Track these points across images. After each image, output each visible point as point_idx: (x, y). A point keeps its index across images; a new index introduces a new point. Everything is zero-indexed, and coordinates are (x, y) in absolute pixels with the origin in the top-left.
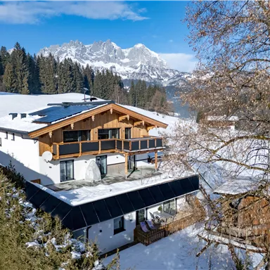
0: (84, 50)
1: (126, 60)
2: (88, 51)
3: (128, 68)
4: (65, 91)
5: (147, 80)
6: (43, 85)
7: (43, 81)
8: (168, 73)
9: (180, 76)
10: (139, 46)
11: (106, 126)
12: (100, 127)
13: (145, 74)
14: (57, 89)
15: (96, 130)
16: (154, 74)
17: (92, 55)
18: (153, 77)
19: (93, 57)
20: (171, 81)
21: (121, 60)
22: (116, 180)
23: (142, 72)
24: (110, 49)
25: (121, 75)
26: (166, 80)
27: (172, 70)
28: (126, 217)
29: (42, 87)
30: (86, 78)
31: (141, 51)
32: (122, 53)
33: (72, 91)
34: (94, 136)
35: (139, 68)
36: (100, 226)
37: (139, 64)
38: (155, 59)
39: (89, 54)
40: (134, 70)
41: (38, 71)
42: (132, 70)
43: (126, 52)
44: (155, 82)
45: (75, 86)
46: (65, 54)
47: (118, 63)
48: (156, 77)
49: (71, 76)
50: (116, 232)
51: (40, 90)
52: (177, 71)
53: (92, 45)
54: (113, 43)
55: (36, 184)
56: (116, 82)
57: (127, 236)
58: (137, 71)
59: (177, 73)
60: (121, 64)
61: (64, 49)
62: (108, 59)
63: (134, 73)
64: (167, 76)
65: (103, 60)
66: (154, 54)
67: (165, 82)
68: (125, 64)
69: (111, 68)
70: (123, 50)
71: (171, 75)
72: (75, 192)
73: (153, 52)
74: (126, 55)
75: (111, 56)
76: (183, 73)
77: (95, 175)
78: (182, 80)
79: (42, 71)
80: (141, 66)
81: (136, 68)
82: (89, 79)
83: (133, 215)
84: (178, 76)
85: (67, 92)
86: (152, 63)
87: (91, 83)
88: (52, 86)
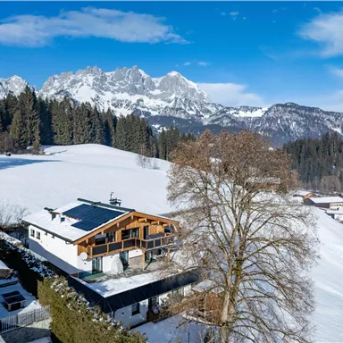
0: (104, 79)
1: (157, 92)
2: (109, 80)
3: (159, 102)
4: (82, 141)
5: (183, 116)
6: (56, 134)
7: (56, 129)
8: (209, 108)
9: (224, 112)
10: (174, 74)
11: (128, 227)
12: (123, 229)
13: (181, 109)
14: (72, 138)
15: (120, 231)
16: (191, 109)
17: (114, 85)
18: (191, 113)
19: (115, 88)
20: (214, 118)
21: (151, 92)
22: (135, 273)
23: (177, 107)
24: (137, 78)
25: (150, 111)
26: (207, 116)
27: (214, 105)
28: (141, 303)
29: (55, 136)
30: (107, 124)
31: (176, 80)
32: (152, 83)
33: (91, 141)
34: (118, 237)
35: (173, 102)
36: (122, 310)
37: (173, 97)
38: (193, 90)
39: (110, 84)
40: (167, 104)
41: (50, 118)
42: (165, 104)
43: (157, 81)
44: (193, 119)
45: (93, 135)
46: (80, 83)
47: (147, 96)
48: (194, 113)
49: (90, 123)
50: (134, 313)
51: (52, 140)
52: (220, 105)
53: (114, 73)
54: (140, 70)
55: (77, 279)
56: (143, 128)
57: (142, 316)
58: (171, 105)
59: (220, 108)
60: (151, 97)
61: (79, 77)
62: (134, 91)
63: (166, 108)
64: (208, 111)
65: (128, 92)
66: (192, 85)
67: (206, 120)
68: (156, 97)
69: (138, 101)
70: (154, 79)
71: (214, 110)
72: (104, 284)
73: (190, 82)
74: (157, 85)
75: (138, 86)
76: (228, 108)
77: (119, 268)
78: (227, 116)
79: (54, 118)
80: (176, 99)
81: (170, 102)
82: (111, 125)
83: (146, 302)
84: (223, 112)
85: (84, 143)
86: (189, 96)
87: (113, 130)
88: (67, 134)
